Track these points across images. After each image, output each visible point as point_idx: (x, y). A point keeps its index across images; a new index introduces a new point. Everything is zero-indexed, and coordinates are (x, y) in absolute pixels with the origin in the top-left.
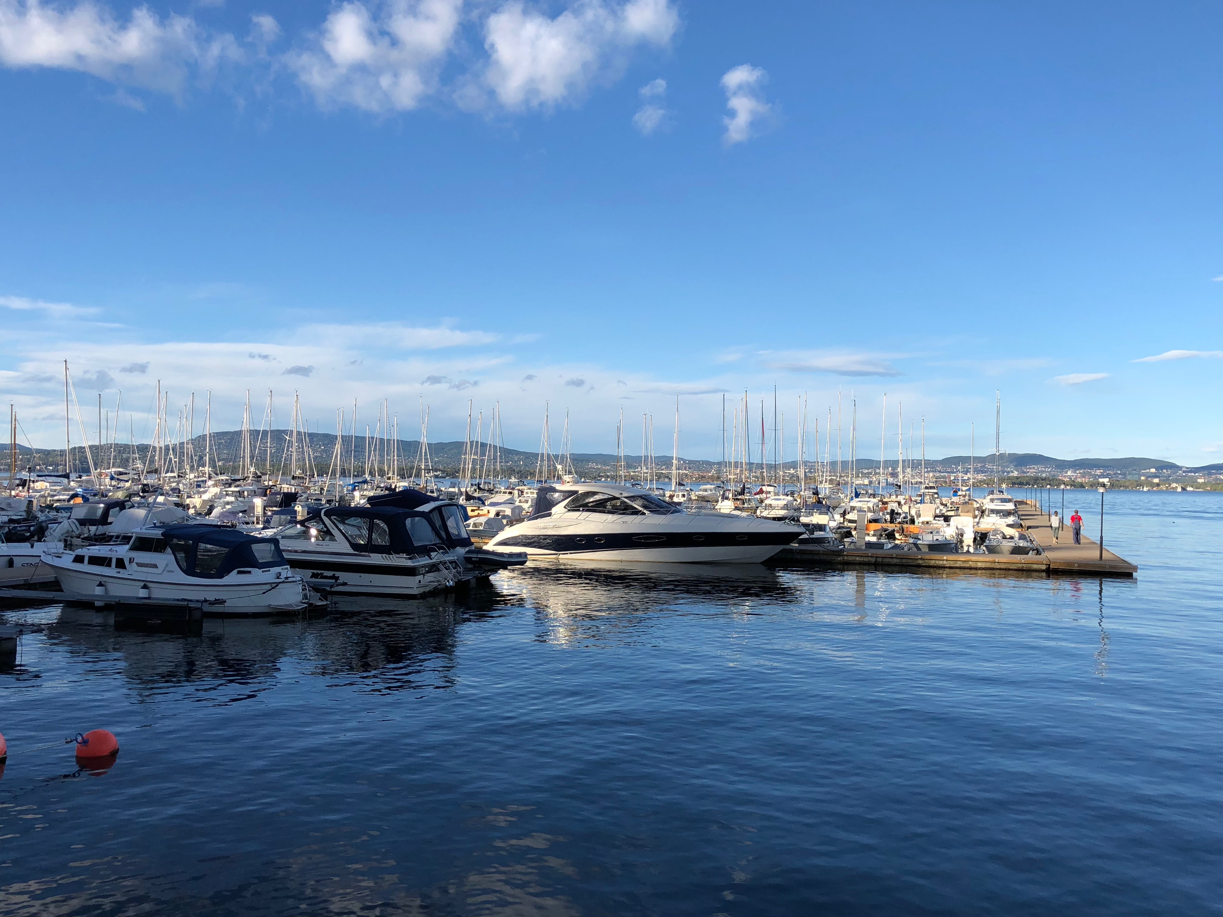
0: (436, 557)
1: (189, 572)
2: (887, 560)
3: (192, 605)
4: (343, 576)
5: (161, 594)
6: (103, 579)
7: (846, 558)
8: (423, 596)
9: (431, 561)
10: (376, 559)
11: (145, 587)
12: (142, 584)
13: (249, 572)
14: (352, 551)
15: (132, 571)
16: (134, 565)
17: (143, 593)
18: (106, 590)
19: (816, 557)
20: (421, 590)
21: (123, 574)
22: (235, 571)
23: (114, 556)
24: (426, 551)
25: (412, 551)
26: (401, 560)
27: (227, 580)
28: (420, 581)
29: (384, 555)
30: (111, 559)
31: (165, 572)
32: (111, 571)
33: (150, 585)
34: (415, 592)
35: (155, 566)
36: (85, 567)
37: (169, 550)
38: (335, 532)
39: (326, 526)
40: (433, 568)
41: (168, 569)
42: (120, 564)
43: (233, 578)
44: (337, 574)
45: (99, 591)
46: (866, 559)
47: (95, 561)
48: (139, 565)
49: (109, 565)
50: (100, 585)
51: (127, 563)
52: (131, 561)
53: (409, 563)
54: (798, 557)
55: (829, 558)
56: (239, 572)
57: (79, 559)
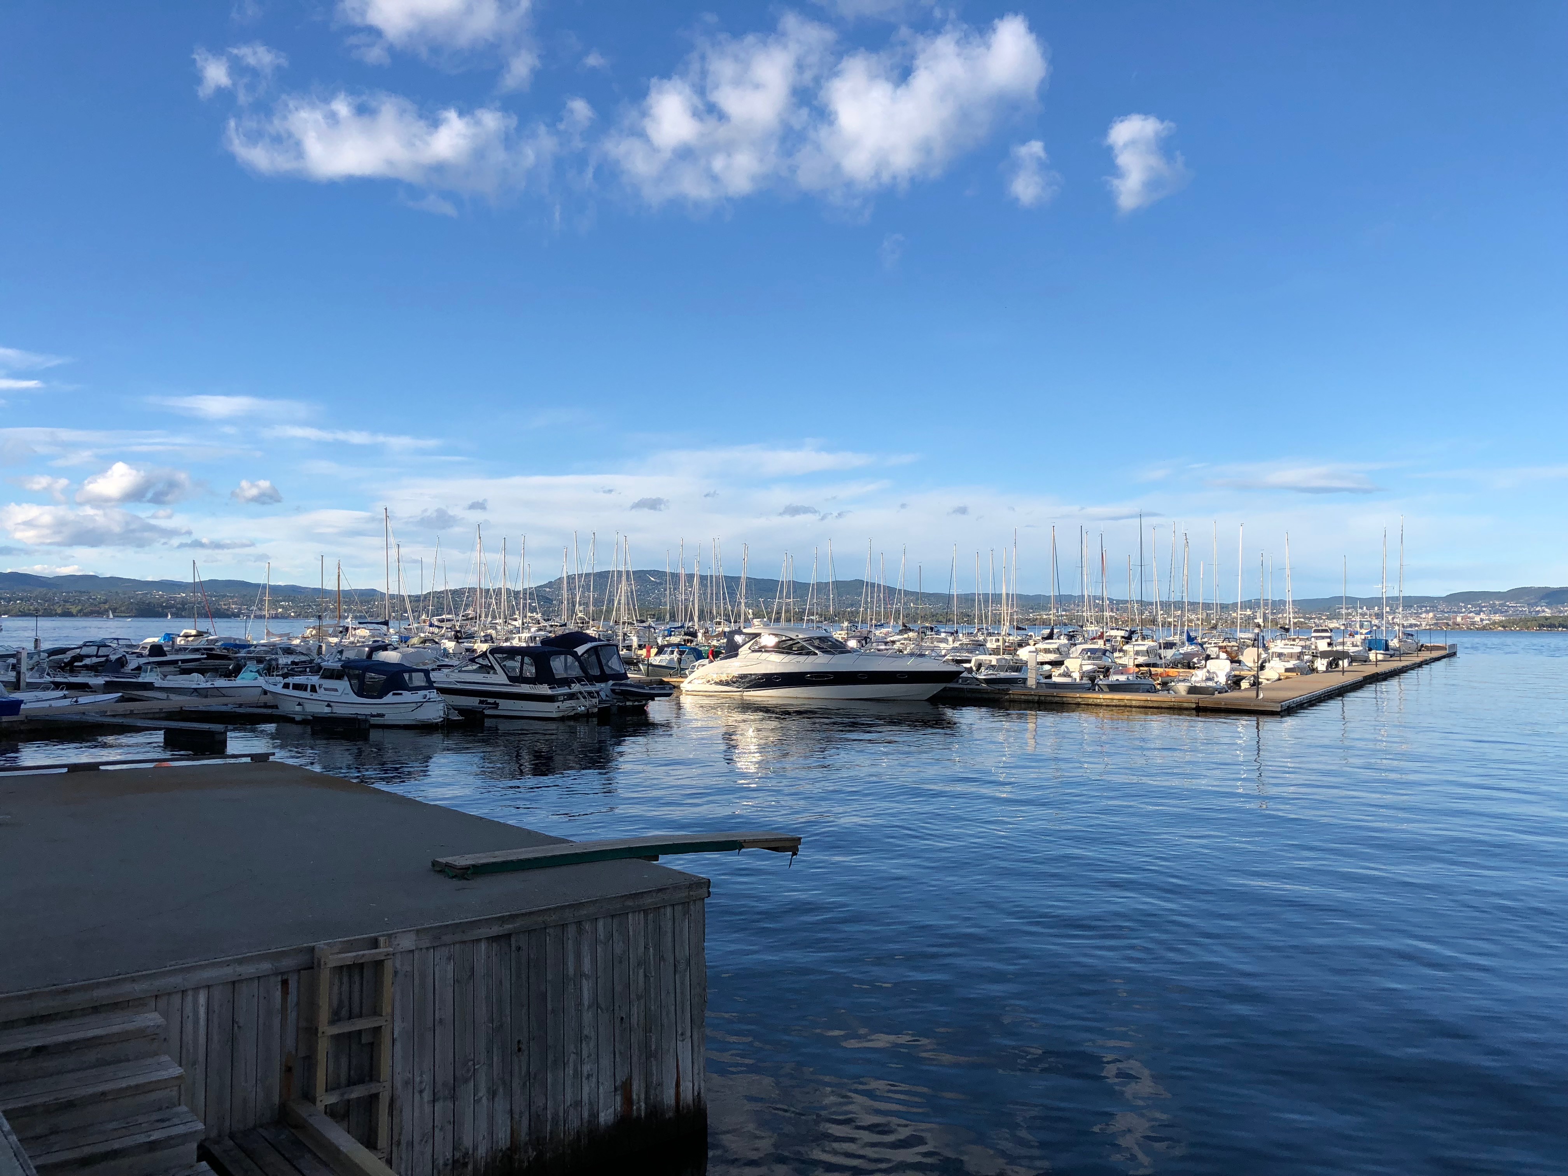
0: (576, 687)
1: (359, 694)
2: (1049, 699)
3: (359, 717)
4: (503, 703)
5: (341, 711)
6: (301, 701)
7: (1012, 696)
8: (562, 719)
9: (569, 691)
10: (525, 689)
11: (328, 706)
12: (326, 703)
13: (401, 694)
14: (509, 683)
15: (321, 694)
16: (322, 689)
17: (327, 710)
18: (303, 708)
19: (986, 696)
20: (561, 714)
21: (315, 696)
22: (391, 693)
23: (309, 683)
24: (566, 682)
25: (553, 681)
26: (544, 689)
27: (385, 700)
28: (559, 707)
29: (531, 685)
30: (307, 685)
31: (343, 695)
32: (307, 694)
33: (332, 704)
34: (554, 715)
35: (336, 690)
36: (290, 692)
37: (346, 678)
38: (497, 667)
39: (490, 662)
40: (572, 696)
41: (345, 692)
42: (314, 689)
43: (389, 698)
44: (498, 701)
45: (298, 708)
46: (1030, 698)
47: (297, 687)
48: (326, 689)
49: (306, 690)
50: (299, 704)
51: (317, 688)
52: (320, 686)
53: (550, 692)
54: (969, 695)
55: (997, 696)
56: (394, 694)
57: (286, 686)
